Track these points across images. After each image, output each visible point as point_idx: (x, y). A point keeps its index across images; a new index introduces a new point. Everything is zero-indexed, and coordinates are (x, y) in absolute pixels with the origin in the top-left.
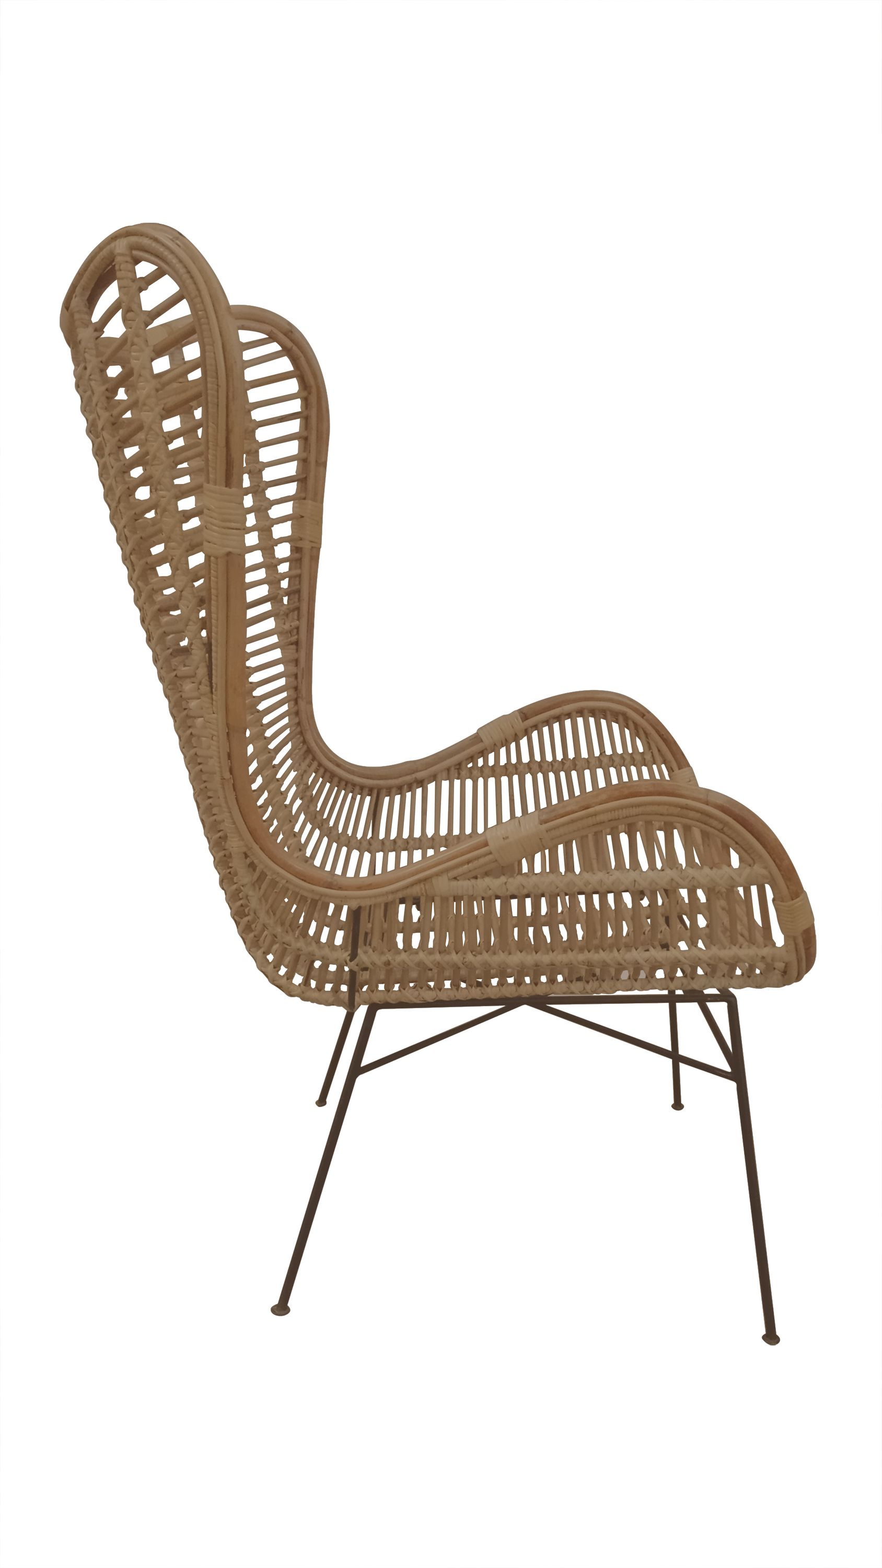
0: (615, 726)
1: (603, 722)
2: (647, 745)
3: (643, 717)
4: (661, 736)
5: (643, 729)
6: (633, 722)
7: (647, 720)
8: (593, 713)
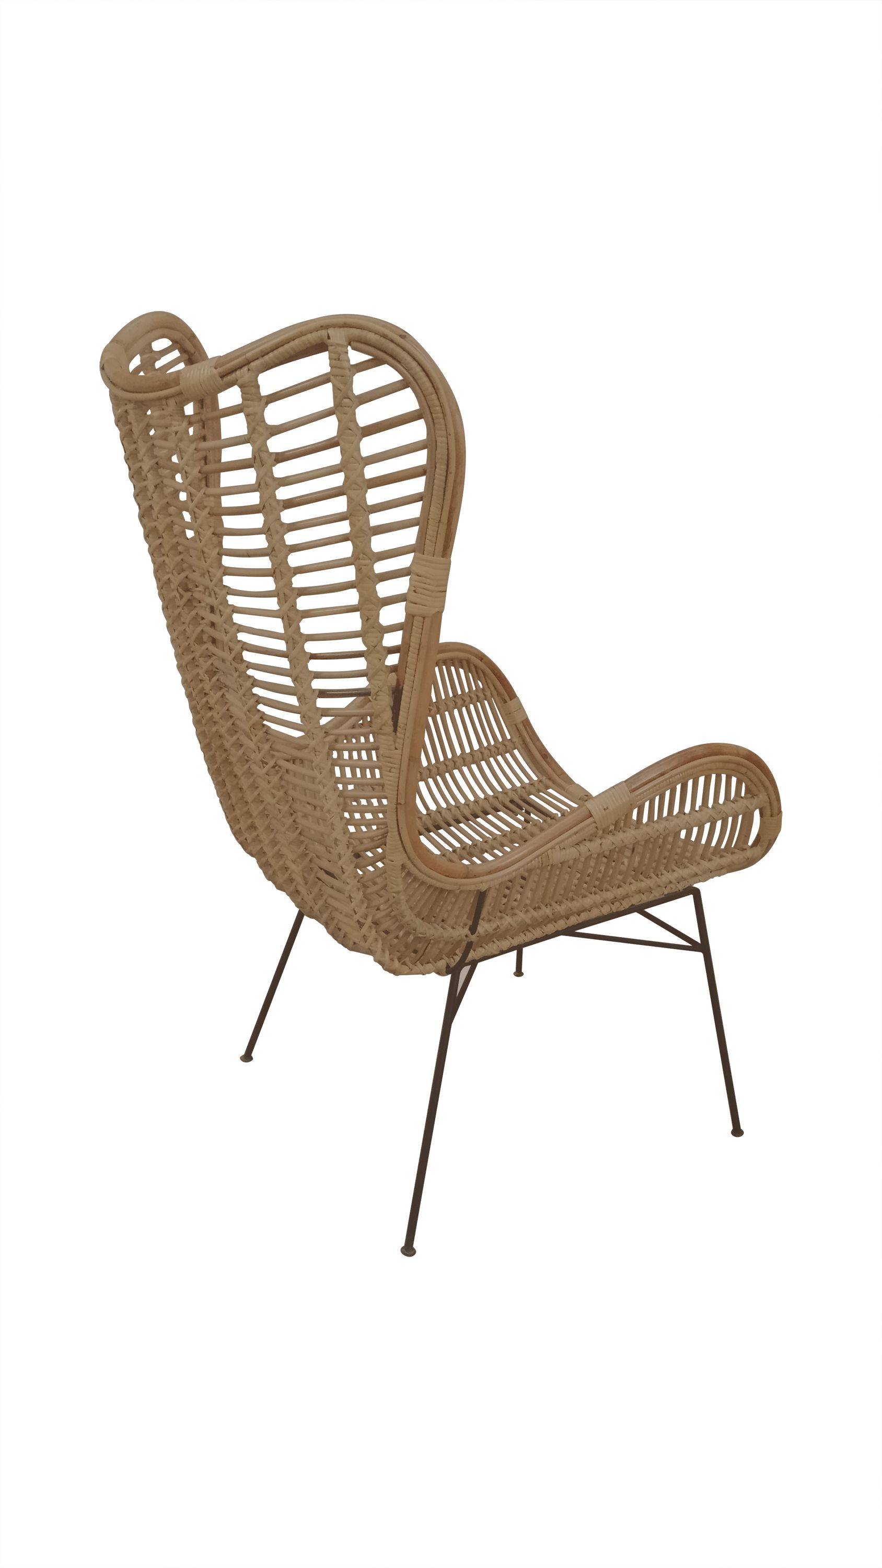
0: (462, 671)
1: (453, 668)
2: (486, 683)
3: (481, 661)
4: (496, 675)
5: (482, 671)
6: (474, 665)
7: (485, 663)
8: (445, 662)
